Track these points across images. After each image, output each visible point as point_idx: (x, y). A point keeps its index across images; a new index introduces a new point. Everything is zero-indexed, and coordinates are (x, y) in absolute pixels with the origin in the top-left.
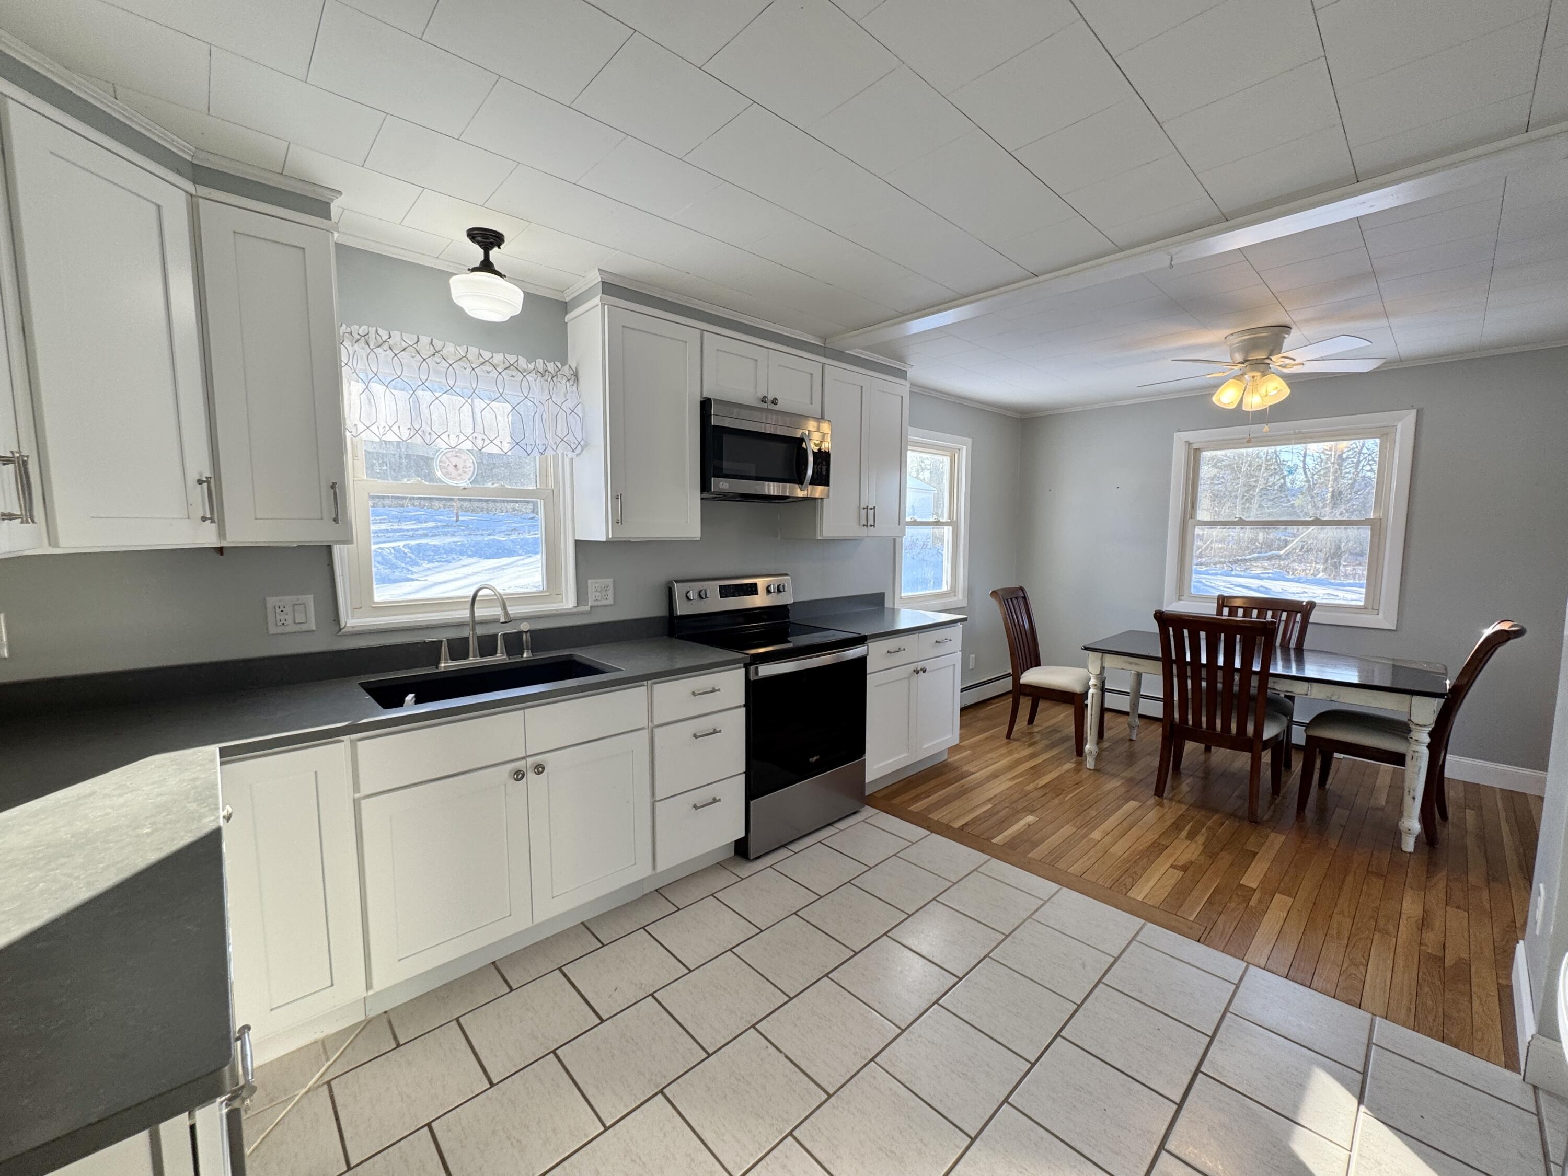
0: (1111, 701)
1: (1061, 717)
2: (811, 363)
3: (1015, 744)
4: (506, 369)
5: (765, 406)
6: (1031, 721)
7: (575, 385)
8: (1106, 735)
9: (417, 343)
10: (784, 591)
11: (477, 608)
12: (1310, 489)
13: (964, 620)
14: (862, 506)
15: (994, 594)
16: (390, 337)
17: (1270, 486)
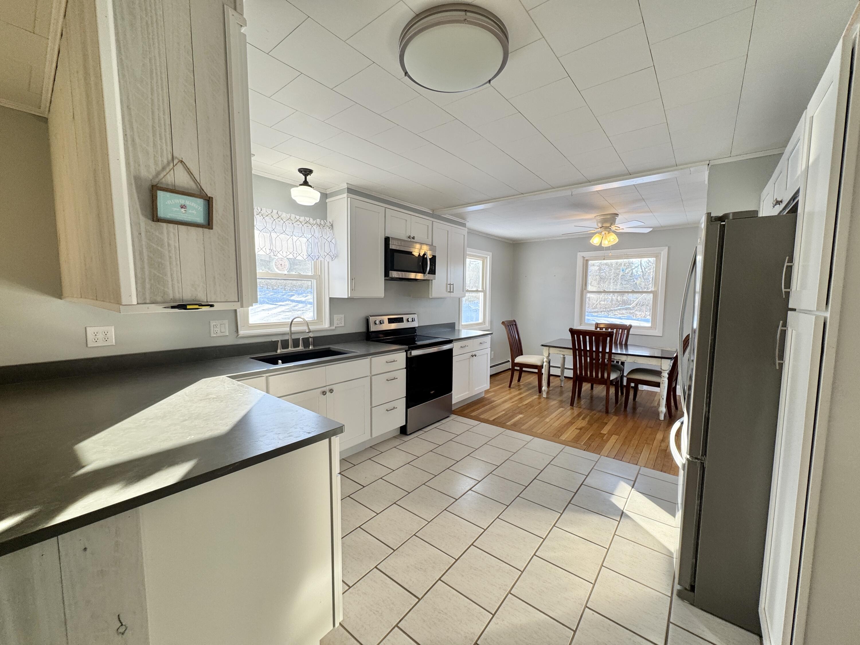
0: (553, 371)
1: (532, 379)
2: (428, 221)
3: (512, 390)
4: (305, 223)
5: (409, 240)
6: (519, 380)
7: (332, 230)
8: (551, 385)
9: (272, 213)
10: (415, 321)
11: (293, 327)
12: (643, 276)
13: (492, 334)
14: (448, 284)
15: (503, 323)
16: (261, 210)
17: (626, 274)
